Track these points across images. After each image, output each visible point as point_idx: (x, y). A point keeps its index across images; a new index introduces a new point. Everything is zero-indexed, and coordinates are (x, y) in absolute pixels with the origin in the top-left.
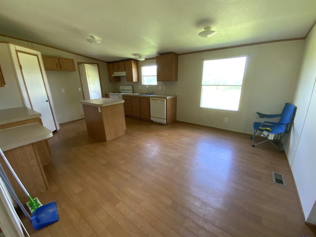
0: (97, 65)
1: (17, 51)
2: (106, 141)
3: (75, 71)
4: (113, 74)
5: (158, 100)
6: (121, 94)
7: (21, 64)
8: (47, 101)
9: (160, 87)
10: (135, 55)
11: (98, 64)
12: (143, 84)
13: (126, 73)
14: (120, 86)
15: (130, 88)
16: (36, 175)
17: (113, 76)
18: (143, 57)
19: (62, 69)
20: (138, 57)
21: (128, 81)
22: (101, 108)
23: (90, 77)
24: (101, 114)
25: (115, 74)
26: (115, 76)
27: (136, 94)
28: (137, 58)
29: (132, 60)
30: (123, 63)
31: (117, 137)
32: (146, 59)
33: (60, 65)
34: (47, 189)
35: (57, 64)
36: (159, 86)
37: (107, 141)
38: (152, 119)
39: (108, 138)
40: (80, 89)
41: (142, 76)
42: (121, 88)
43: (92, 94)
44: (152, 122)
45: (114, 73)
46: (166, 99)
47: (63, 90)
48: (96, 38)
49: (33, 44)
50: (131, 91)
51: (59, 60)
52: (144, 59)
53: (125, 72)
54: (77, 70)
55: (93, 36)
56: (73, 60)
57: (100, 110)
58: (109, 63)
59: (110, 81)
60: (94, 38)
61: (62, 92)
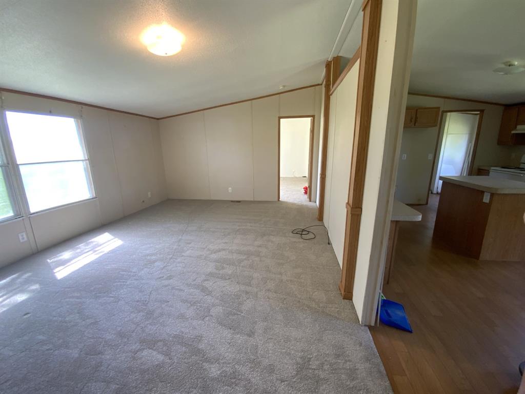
0: (478, 112)
3: (436, 126)
4: (515, 129)
11: (482, 111)
17: (513, 132)
19: (417, 124)
22: (492, 195)
23: (449, 136)
24: (488, 206)
25: (520, 130)
26: (517, 134)
33: (416, 118)
34: (388, 283)
35: (412, 118)
37: (480, 259)
39: (485, 255)
45: (519, 127)
48: (516, 63)
51: (417, 110)
54: (438, 125)
55: (509, 62)
56: (439, 108)
57: (486, 199)
58: (508, 107)
59: (498, 144)
60: (510, 66)
61: (403, 159)
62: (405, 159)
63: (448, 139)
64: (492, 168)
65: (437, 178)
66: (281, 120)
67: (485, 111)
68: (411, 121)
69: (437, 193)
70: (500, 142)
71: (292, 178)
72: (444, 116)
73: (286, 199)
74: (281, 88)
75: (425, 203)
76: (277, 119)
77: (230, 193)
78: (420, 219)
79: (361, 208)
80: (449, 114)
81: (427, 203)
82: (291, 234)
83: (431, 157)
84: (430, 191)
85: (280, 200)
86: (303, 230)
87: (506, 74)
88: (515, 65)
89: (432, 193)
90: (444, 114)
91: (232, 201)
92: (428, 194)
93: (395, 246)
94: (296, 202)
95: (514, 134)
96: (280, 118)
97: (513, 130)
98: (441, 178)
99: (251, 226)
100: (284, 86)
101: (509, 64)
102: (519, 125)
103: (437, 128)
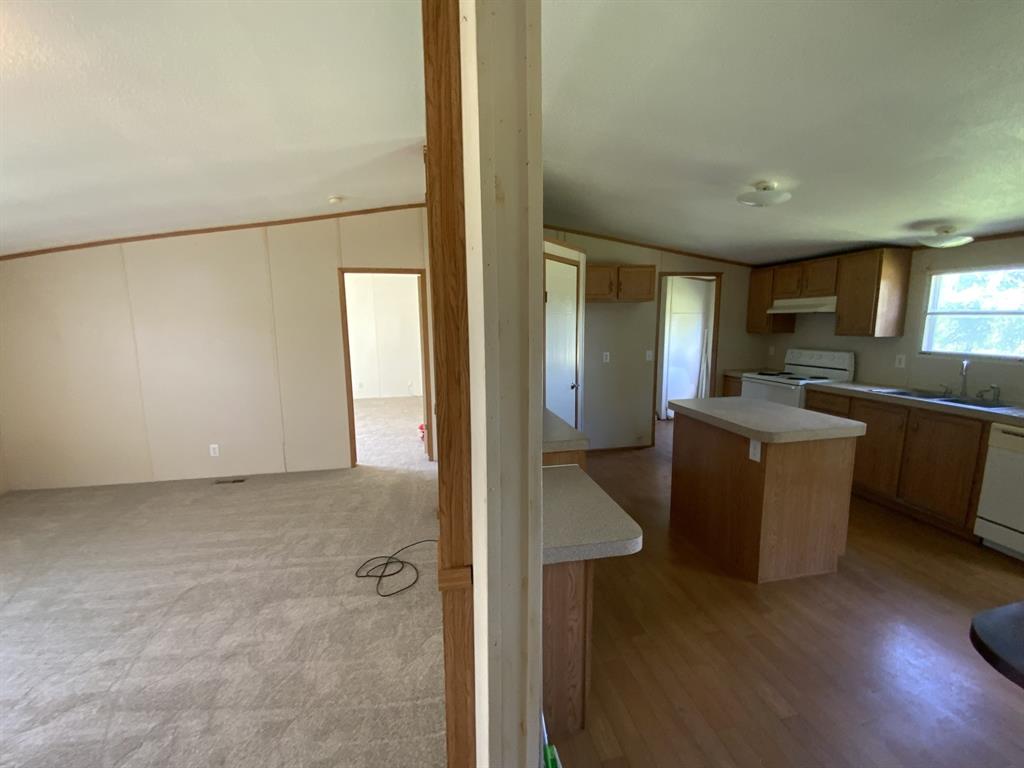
0: (714, 278)
1: (545, 257)
2: (755, 580)
3: (652, 299)
4: (771, 306)
6: (802, 382)
7: (547, 290)
8: (573, 387)
10: (917, 225)
11: (719, 275)
12: (924, 349)
13: (838, 299)
14: (789, 351)
15: (844, 360)
16: (570, 663)
17: (769, 312)
18: (958, 232)
19: (620, 296)
20: (933, 233)
21: (841, 335)
22: (765, 447)
23: (674, 317)
24: (761, 467)
25: (778, 308)
26: (774, 315)
27: (875, 390)
28: (928, 238)
29: (885, 250)
30: (832, 263)
31: (802, 575)
32: (979, 239)
33: (619, 284)
34: (583, 727)
35: (611, 283)
37: (760, 582)
38: (980, 529)
41: (926, 313)
42: (793, 355)
43: (671, 369)
44: (979, 542)
45: (777, 303)
47: (607, 357)
48: (776, 185)
49: (568, 234)
50: (848, 375)
51: (618, 270)
52: (969, 239)
53: (833, 300)
54: (656, 298)
55: (764, 182)
56: (653, 267)
57: (755, 454)
58: (757, 268)
59: (749, 331)
60: (765, 189)
61: (604, 361)
62: (608, 360)
63: (673, 323)
64: (745, 375)
65: (664, 404)
66: (347, 276)
67: (723, 276)
68: (611, 290)
69: (668, 419)
70: (752, 328)
71: (409, 398)
72: (663, 281)
73: (373, 458)
74: (331, 203)
75: (650, 443)
76: (336, 273)
77: (213, 459)
78: (639, 547)
79: (471, 566)
80: (670, 278)
81: (653, 444)
82: (352, 581)
83: (650, 355)
84: (656, 414)
85: (358, 463)
86: (390, 561)
87: (760, 205)
88: (773, 189)
89: (659, 419)
90: (664, 278)
91: (220, 481)
92: (654, 418)
93: (588, 625)
94: (395, 466)
95: (770, 314)
96: (342, 271)
97: (767, 308)
98: (671, 405)
99: (238, 570)
100: (340, 199)
101: (762, 186)
102: (777, 299)
103: (654, 304)
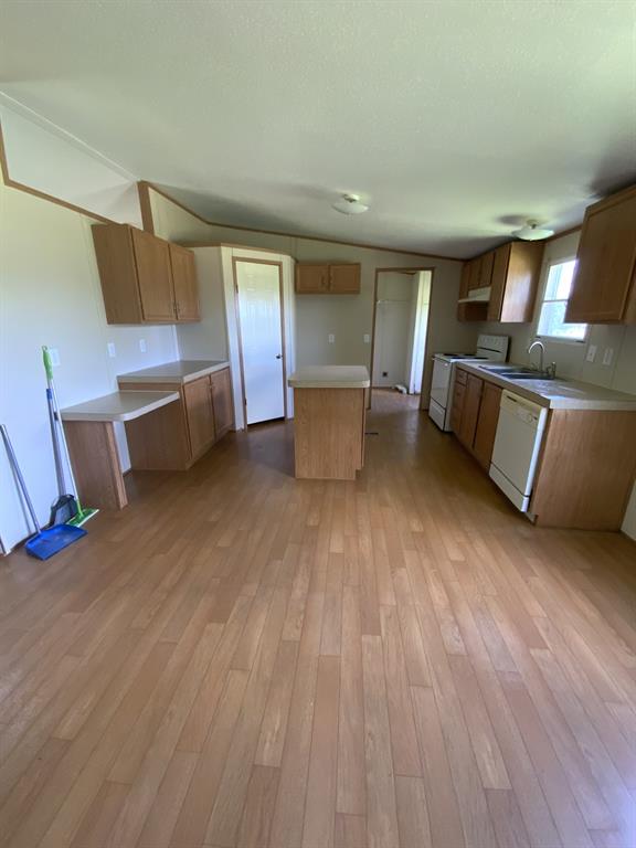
0: (430, 272)
1: (235, 259)
3: (357, 291)
5: (523, 404)
6: (453, 361)
8: (278, 357)
9: (593, 349)
11: (432, 269)
12: (538, 333)
13: (492, 289)
14: (480, 337)
15: (500, 342)
19: (332, 288)
22: (295, 390)
25: (471, 296)
28: (517, 232)
29: (513, 243)
30: (491, 256)
33: (330, 279)
36: (589, 345)
37: (297, 476)
39: (301, 471)
40: (367, 338)
41: (543, 301)
42: (482, 340)
45: (471, 292)
46: (550, 411)
47: (332, 338)
48: (357, 197)
50: (503, 356)
51: (328, 267)
52: (551, 233)
53: (489, 290)
56: (358, 265)
58: (467, 262)
60: (351, 201)
62: (334, 341)
67: (435, 270)
68: (323, 284)
88: (356, 201)
101: (347, 198)
